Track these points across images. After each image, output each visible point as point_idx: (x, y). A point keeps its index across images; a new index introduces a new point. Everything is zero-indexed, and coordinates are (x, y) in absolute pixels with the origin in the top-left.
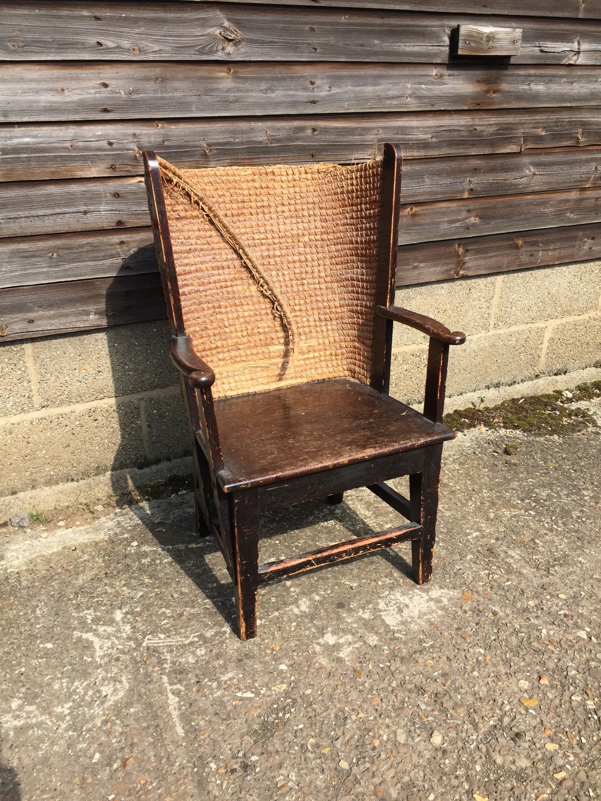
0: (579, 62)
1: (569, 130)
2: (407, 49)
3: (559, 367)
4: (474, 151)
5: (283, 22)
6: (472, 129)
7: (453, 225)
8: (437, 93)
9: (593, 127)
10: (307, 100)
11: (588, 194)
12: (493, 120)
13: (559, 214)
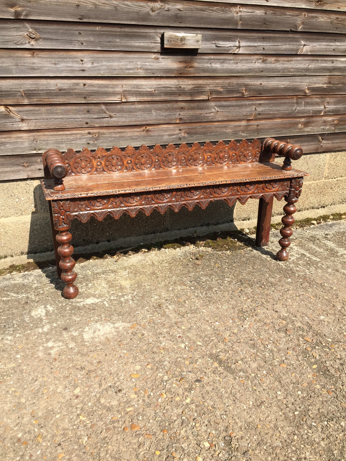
0: (240, 52)
1: (238, 88)
2: (136, 44)
3: (245, 216)
4: (180, 98)
5: (63, 29)
6: (178, 86)
7: (171, 137)
8: (156, 67)
9: (252, 87)
10: (79, 69)
11: (252, 123)
12: (190, 82)
13: (235, 133)
